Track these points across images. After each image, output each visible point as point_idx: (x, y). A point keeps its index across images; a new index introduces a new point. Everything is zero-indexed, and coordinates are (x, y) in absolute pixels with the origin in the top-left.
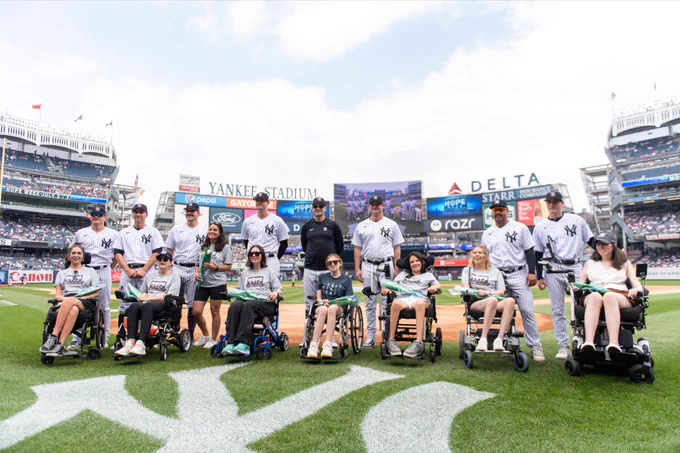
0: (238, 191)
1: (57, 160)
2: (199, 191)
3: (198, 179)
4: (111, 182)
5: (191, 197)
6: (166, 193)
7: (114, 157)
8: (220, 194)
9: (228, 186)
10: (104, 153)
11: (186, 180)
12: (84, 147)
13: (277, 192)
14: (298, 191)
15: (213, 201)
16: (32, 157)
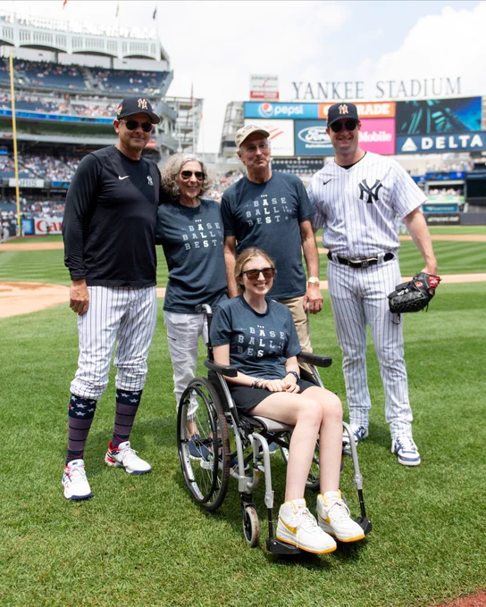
0: (335, 91)
1: (96, 71)
2: (278, 97)
3: (276, 79)
4: (161, 95)
5: (266, 107)
6: (232, 104)
7: (163, 58)
8: (309, 100)
9: (320, 85)
10: (149, 54)
11: (261, 82)
12: (124, 48)
13: (396, 87)
14: (429, 83)
15: (299, 111)
16: (69, 69)
